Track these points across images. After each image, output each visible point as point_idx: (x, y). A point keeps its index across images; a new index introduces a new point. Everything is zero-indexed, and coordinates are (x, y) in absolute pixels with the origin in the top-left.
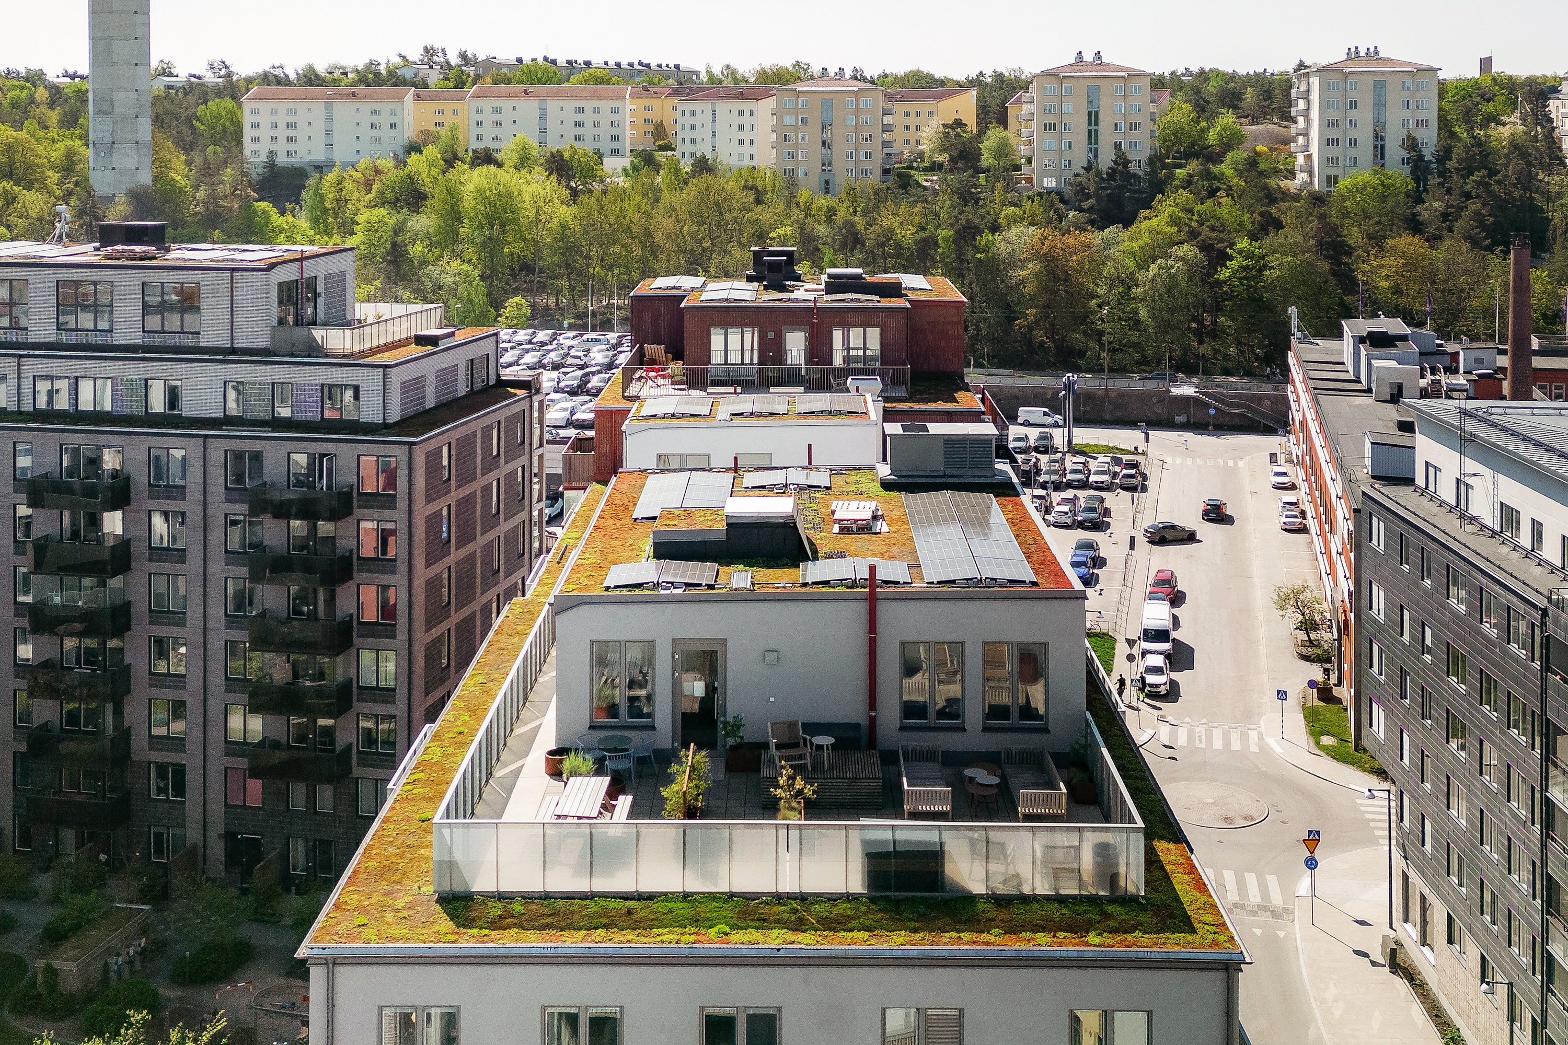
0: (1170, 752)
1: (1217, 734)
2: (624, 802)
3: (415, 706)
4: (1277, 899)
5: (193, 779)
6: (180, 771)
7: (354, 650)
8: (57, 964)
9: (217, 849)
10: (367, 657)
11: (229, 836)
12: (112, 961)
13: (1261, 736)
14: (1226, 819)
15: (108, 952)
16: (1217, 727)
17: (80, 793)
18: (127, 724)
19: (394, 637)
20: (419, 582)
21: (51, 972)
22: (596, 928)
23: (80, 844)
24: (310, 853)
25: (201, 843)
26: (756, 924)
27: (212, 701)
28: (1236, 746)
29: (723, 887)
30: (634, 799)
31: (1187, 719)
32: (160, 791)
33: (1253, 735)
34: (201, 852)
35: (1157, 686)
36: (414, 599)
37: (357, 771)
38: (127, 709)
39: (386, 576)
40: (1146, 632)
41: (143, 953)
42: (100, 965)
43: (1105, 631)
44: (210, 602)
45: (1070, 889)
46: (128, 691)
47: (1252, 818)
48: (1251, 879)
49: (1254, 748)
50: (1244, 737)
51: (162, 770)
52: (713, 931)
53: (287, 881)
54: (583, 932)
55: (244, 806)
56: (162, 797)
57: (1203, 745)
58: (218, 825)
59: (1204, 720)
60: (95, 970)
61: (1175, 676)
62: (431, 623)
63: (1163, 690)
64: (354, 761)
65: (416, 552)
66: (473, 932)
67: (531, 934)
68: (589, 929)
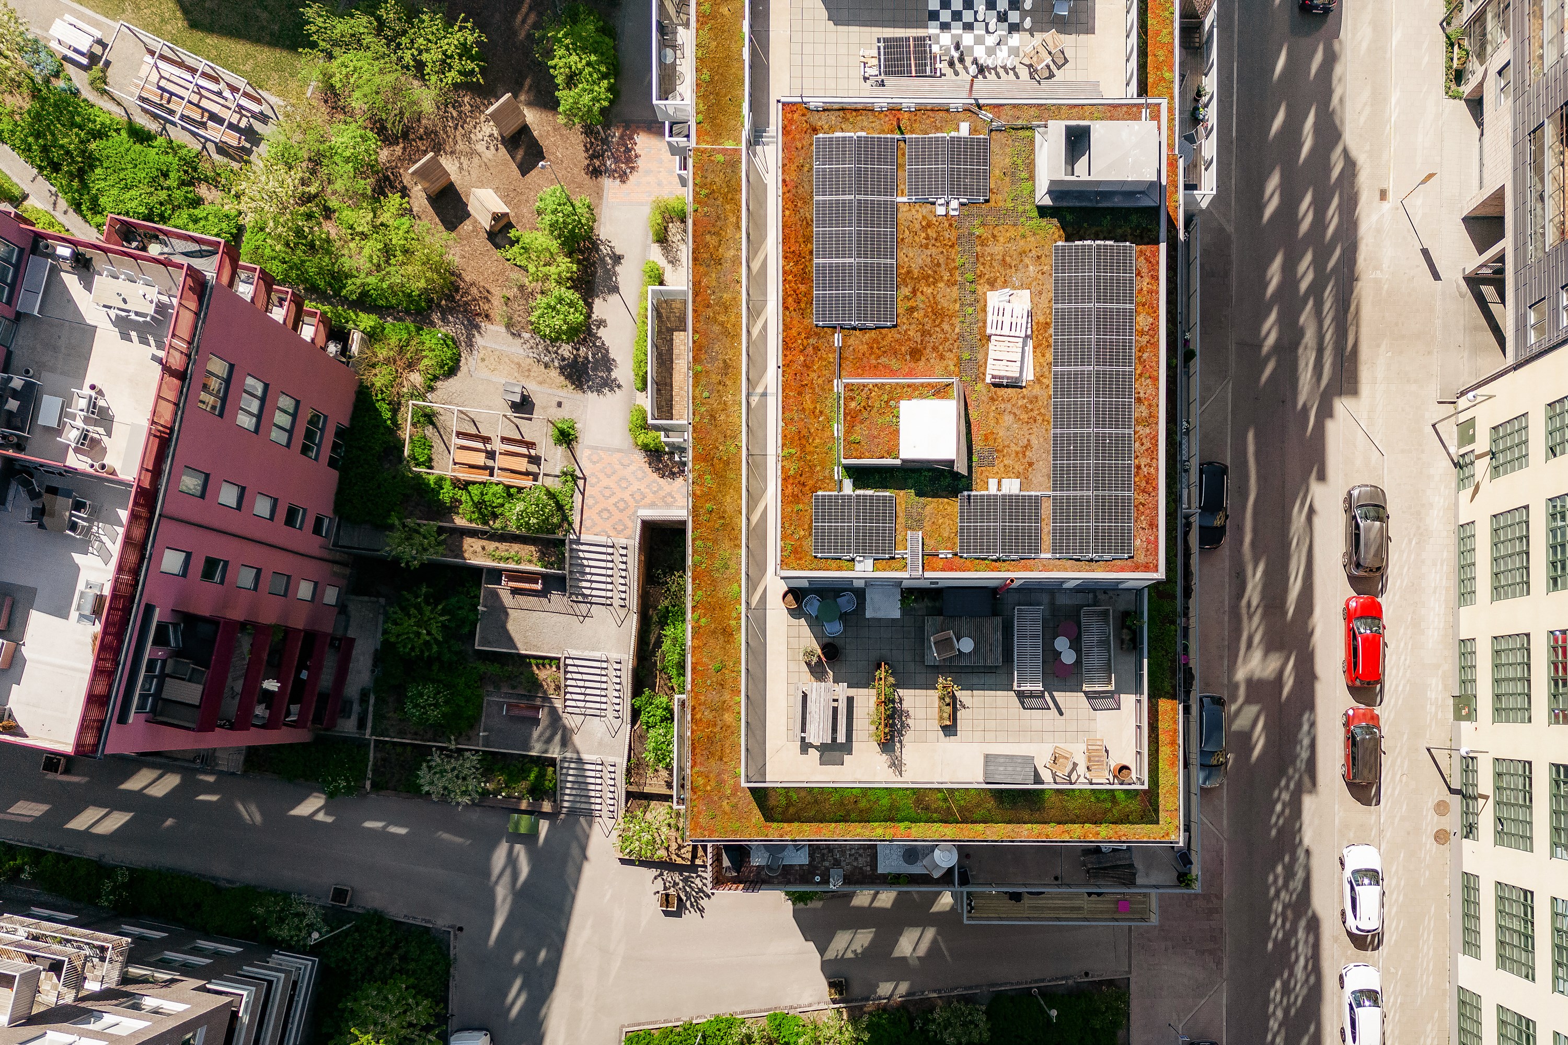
22: (839, 821)
26: (924, 814)
52: (903, 825)
54: (833, 825)
66: (775, 825)
67: (806, 826)
68: (836, 822)
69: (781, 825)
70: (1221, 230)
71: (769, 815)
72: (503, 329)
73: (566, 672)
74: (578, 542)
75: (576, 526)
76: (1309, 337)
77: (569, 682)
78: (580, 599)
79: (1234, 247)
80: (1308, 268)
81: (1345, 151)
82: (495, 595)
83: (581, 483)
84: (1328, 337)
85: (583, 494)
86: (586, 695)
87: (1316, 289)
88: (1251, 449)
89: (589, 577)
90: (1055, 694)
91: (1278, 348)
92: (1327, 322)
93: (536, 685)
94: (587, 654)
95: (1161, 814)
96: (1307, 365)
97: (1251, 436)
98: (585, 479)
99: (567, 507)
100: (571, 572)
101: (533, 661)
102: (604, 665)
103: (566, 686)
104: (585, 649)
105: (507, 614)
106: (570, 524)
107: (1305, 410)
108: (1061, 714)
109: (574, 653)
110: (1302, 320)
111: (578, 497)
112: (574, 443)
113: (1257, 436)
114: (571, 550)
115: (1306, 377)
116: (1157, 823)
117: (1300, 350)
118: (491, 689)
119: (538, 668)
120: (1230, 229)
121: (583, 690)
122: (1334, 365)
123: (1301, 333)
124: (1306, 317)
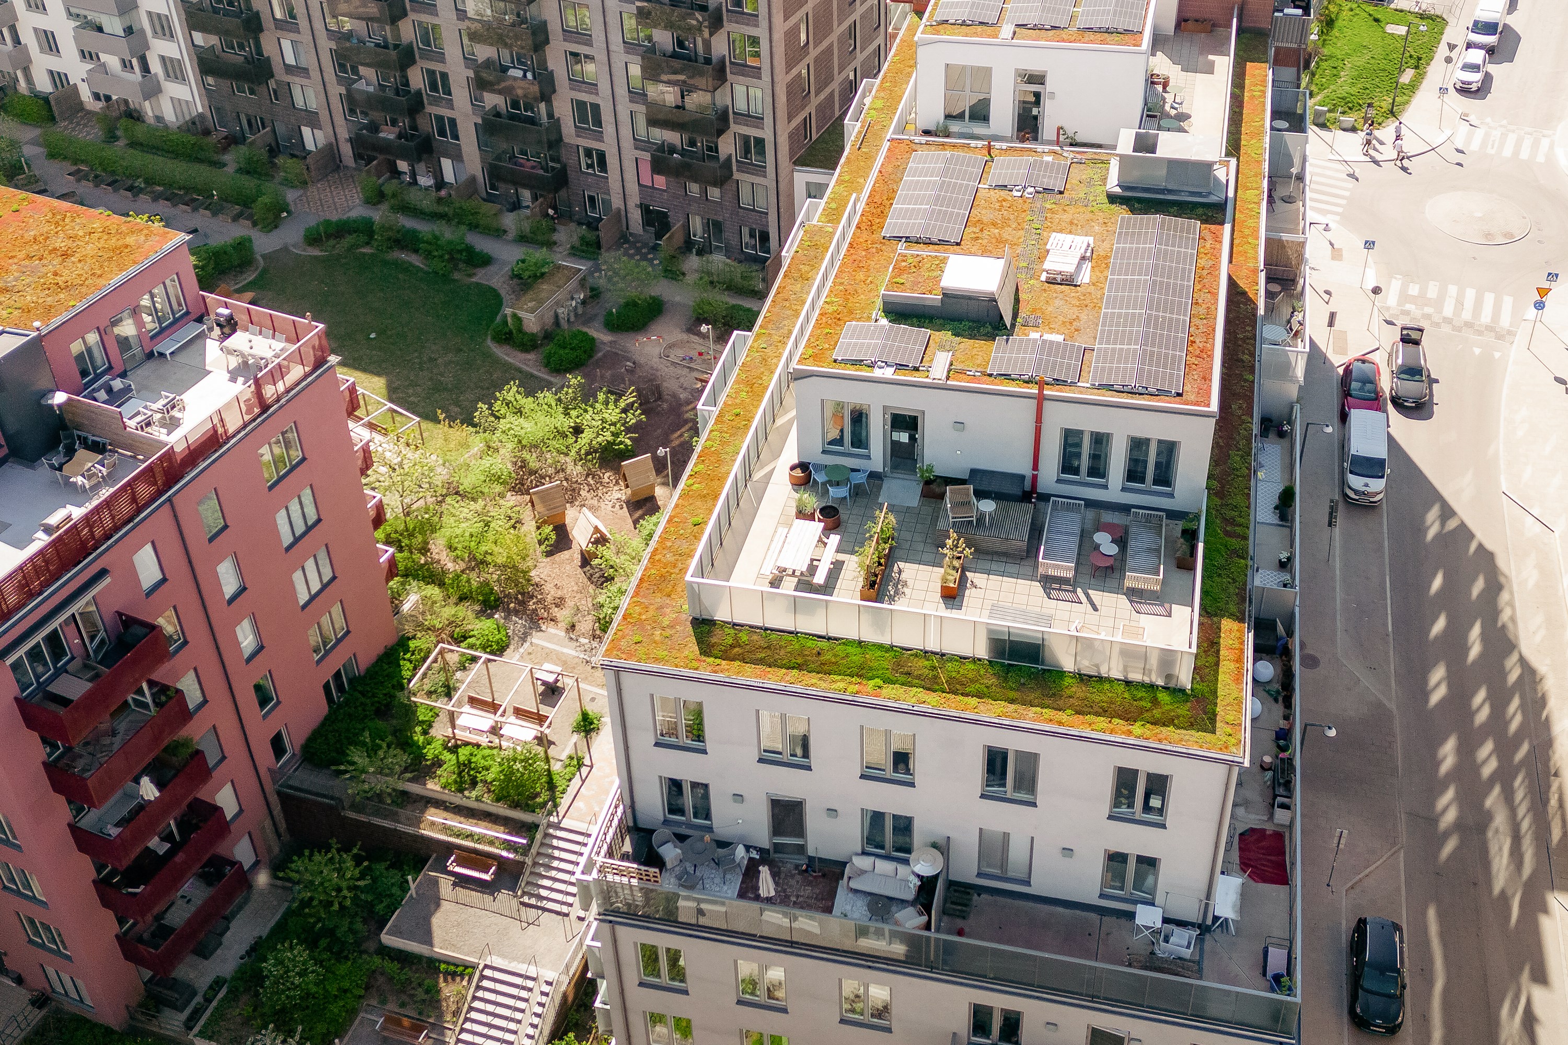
0: (1459, 158)
1: (1512, 139)
2: (834, 539)
3: (779, 132)
4: (1505, 321)
5: (612, 161)
6: (602, 157)
7: (728, 84)
8: (521, 314)
9: (636, 216)
10: (740, 90)
11: (645, 210)
12: (560, 311)
13: (1551, 147)
14: (1488, 235)
15: (558, 304)
16: (1513, 131)
17: (528, 160)
18: (556, 115)
19: (760, 78)
20: (779, 36)
21: (518, 320)
22: (793, 668)
23: (535, 198)
24: (706, 225)
25: (623, 208)
26: (902, 678)
27: (619, 108)
28: (1524, 155)
29: (886, 640)
30: (841, 541)
31: (1489, 120)
32: (589, 166)
33: (1545, 143)
34: (623, 213)
35: (1470, 83)
36: (774, 49)
37: (736, 175)
38: (555, 104)
39: (750, 28)
40: (1476, 23)
41: (584, 302)
42: (552, 313)
43: (1439, 14)
44: (609, 29)
45: (1136, 676)
46: (554, 91)
47: (1512, 236)
48: (1489, 298)
49: (1541, 159)
50: (1536, 145)
51: (588, 153)
52: (872, 683)
53: (688, 245)
54: (784, 671)
55: (653, 187)
56: (590, 171)
57: (1493, 152)
58: (634, 199)
59: (1504, 122)
60: (549, 319)
61: (1491, 68)
62: (790, 64)
63: (1474, 87)
64: (734, 168)
65: (774, 11)
66: (711, 660)
67: (749, 668)
68: (788, 668)
69: (718, 661)
70: (1380, 705)
71: (706, 649)
72: (563, 634)
73: (478, 987)
74: (557, 827)
75: (562, 810)
76: (1500, 820)
77: (476, 1004)
78: (533, 901)
79: (1397, 723)
80: (1490, 755)
81: (1522, 661)
82: (435, 882)
83: (584, 770)
84: (1525, 825)
85: (583, 781)
86: (491, 1026)
87: (1504, 776)
88: (1433, 928)
89: (553, 873)
90: (1090, 592)
91: (1459, 826)
92: (1522, 811)
93: (433, 1001)
94: (512, 967)
95: (1219, 724)
96: (1500, 849)
97: (1432, 913)
98: (592, 767)
99: (560, 789)
100: (535, 864)
101: (443, 966)
102: (530, 984)
103: (471, 1009)
104: (514, 959)
105: (438, 905)
106: (556, 806)
107: (1504, 898)
108: (1096, 609)
109: (497, 962)
110: (1489, 802)
111: (576, 781)
112: (593, 734)
113: (1441, 916)
114: (546, 835)
115: (1501, 863)
116: (1214, 732)
117: (1490, 834)
118: (374, 1002)
119: (446, 981)
120: (1392, 706)
121: (489, 1019)
122: (1537, 854)
123: (1488, 817)
124: (1493, 800)
